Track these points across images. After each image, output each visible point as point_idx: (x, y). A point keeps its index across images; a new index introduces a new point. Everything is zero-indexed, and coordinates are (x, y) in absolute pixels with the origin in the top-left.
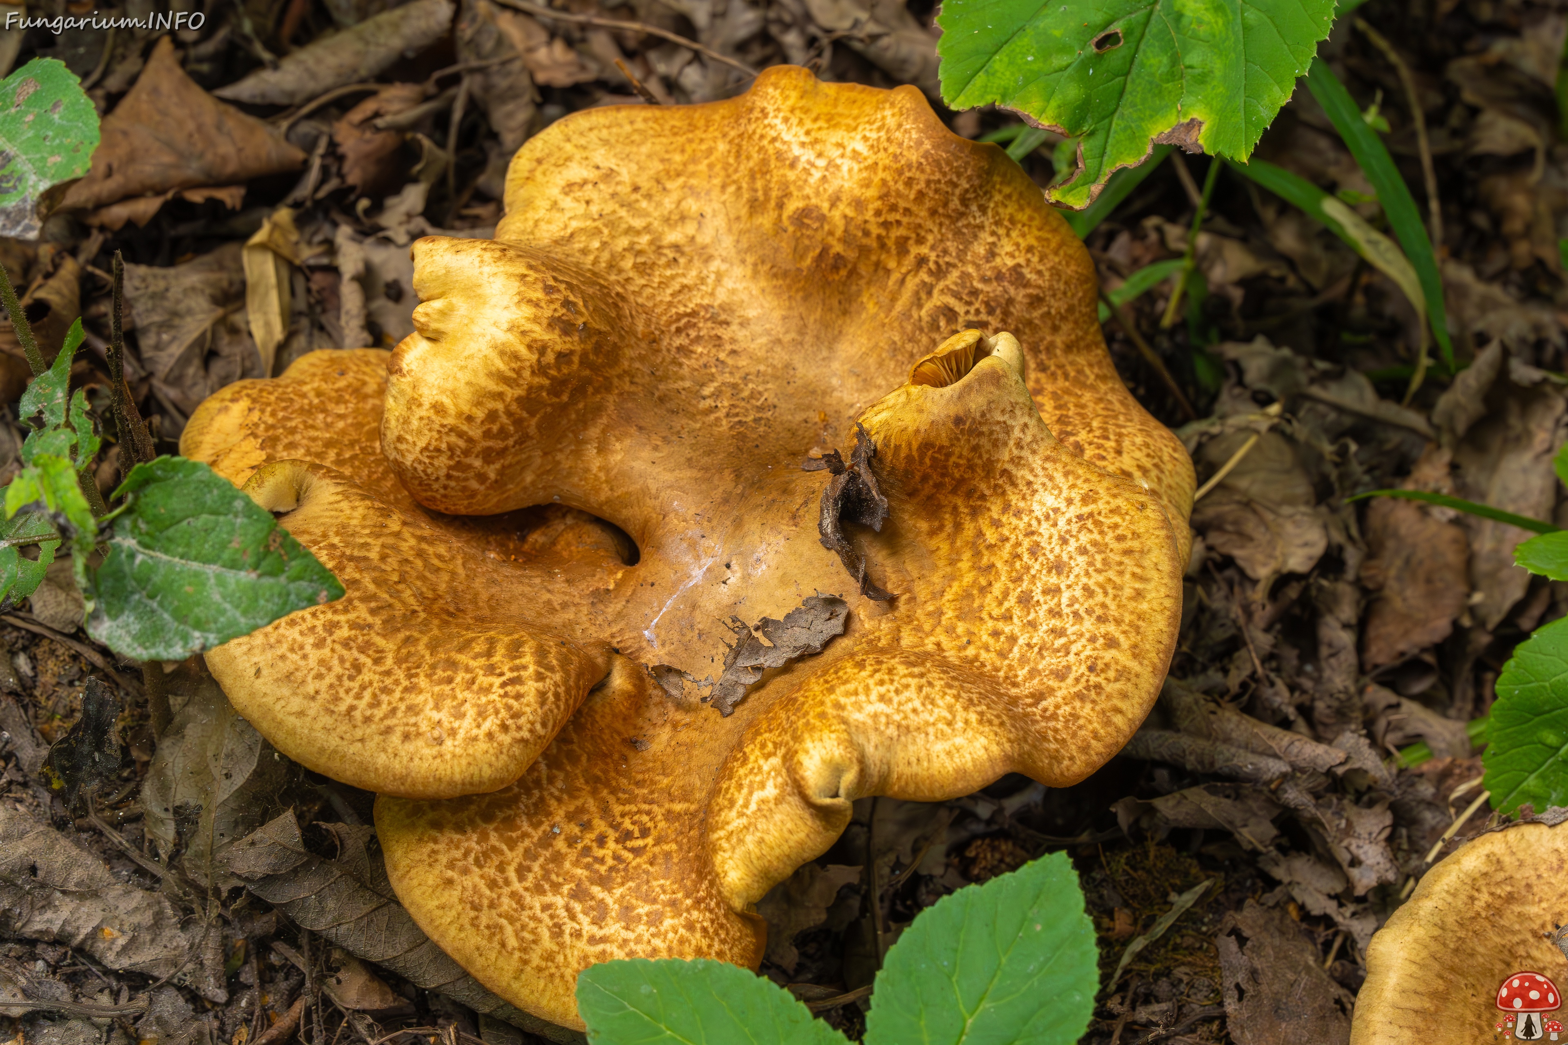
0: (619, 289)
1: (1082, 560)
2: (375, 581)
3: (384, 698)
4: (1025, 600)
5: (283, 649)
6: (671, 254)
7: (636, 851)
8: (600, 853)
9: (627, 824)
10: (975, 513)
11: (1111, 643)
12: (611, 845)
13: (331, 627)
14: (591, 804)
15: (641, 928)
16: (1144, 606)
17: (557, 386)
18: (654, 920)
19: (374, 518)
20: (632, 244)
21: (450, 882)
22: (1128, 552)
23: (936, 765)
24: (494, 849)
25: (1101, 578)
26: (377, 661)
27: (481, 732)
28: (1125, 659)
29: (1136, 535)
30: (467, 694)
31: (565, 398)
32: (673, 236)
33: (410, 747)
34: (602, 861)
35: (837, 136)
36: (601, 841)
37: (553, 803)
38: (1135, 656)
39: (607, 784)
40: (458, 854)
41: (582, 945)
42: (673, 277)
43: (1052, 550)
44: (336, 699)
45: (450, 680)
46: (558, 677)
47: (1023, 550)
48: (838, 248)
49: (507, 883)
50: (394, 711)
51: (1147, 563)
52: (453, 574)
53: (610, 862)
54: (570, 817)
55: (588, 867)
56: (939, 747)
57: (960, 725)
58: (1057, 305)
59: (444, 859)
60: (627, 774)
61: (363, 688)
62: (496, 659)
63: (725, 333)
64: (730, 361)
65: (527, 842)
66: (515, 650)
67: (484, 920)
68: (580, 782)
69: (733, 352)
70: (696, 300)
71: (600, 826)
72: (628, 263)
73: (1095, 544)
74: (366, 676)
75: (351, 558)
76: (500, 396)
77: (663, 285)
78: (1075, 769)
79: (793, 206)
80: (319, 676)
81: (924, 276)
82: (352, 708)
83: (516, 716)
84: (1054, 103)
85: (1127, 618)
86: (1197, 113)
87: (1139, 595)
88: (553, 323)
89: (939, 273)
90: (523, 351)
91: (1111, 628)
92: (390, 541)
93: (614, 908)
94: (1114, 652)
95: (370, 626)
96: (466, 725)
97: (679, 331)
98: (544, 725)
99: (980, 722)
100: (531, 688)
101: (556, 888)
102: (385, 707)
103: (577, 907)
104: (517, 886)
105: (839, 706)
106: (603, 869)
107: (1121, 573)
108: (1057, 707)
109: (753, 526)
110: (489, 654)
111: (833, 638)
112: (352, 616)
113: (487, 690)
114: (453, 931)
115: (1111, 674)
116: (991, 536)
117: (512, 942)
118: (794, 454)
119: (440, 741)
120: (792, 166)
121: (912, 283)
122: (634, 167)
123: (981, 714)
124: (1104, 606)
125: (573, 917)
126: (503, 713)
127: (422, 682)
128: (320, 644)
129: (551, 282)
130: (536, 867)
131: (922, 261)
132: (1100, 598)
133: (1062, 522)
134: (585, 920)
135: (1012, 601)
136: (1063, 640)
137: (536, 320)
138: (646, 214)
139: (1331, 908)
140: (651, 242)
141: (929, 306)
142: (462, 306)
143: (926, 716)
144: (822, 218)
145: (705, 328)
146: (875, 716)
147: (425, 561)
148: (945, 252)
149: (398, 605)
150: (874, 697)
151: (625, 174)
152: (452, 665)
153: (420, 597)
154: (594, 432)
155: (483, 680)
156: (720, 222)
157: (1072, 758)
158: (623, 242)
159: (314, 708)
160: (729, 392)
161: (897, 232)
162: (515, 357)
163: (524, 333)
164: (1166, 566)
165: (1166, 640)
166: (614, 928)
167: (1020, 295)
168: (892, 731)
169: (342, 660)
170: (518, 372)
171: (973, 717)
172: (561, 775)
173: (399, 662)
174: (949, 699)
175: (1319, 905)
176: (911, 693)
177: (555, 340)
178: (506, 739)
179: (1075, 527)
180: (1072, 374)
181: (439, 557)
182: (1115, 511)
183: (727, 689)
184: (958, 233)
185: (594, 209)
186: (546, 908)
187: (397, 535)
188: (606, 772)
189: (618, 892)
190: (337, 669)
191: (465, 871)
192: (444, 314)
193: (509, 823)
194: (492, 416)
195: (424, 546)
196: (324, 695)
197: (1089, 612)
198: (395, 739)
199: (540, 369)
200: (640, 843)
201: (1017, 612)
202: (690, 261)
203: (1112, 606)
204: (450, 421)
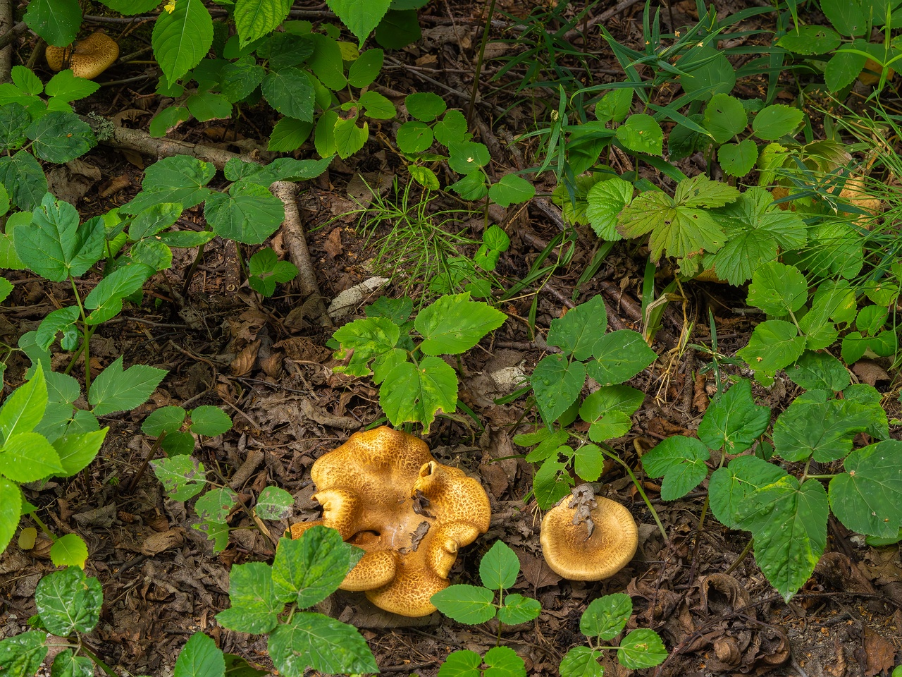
1: (467, 494)
3: (366, 573)
6: (353, 477)
7: (418, 580)
8: (411, 583)
9: (411, 577)
10: (443, 495)
12: (412, 581)
14: (405, 576)
16: (481, 497)
18: (428, 590)
20: (346, 478)
21: (389, 600)
22: (474, 489)
23: (467, 537)
24: (395, 591)
25: (472, 495)
26: (360, 568)
27: (386, 570)
28: (483, 507)
30: (380, 565)
35: (374, 441)
37: (399, 579)
38: (485, 506)
40: (388, 595)
42: (356, 481)
43: (461, 494)
45: (375, 564)
47: (456, 497)
48: (384, 462)
50: (369, 574)
51: (477, 489)
53: (414, 584)
54: (403, 580)
55: (411, 587)
56: (466, 534)
57: (467, 529)
58: (425, 454)
59: (386, 597)
63: (371, 487)
64: (375, 491)
66: (381, 554)
68: (401, 574)
69: (375, 489)
70: (363, 483)
72: (348, 482)
73: (467, 490)
76: (347, 515)
77: (356, 483)
79: (372, 458)
81: (402, 459)
82: (362, 577)
83: (390, 565)
84: (414, 417)
85: (479, 500)
86: (439, 407)
87: (479, 495)
88: (350, 497)
91: (478, 503)
93: (420, 591)
94: (481, 507)
96: (383, 570)
97: (364, 490)
101: (408, 593)
103: (413, 594)
104: (401, 595)
105: (446, 535)
106: (414, 586)
108: (477, 520)
109: (400, 517)
110: (379, 557)
111: (428, 529)
113: (383, 563)
115: (482, 510)
116: (448, 497)
117: (406, 606)
119: (380, 575)
120: (368, 450)
121: (400, 462)
125: (414, 596)
126: (388, 565)
127: (370, 567)
130: (403, 591)
131: (400, 457)
132: (473, 499)
133: (460, 489)
134: (416, 596)
135: (458, 506)
136: (471, 509)
137: (347, 498)
138: (344, 472)
139: (521, 543)
140: (349, 477)
141: (405, 465)
142: (332, 502)
143: (461, 530)
144: (379, 458)
145: (367, 487)
146: (453, 534)
148: (404, 453)
150: (451, 531)
151: (335, 466)
152: (374, 562)
155: (381, 562)
156: (358, 467)
157: (484, 527)
160: (379, 497)
161: (394, 454)
162: (347, 506)
163: (346, 501)
164: (481, 488)
165: (487, 501)
166: (421, 595)
167: (419, 455)
168: (457, 535)
170: (348, 509)
171: (468, 527)
173: (363, 566)
174: (463, 526)
175: (518, 543)
176: (456, 528)
177: (352, 500)
178: (390, 570)
179: (463, 489)
182: (468, 483)
183: (414, 547)
184: (404, 449)
185: (336, 475)
186: (408, 597)
189: (418, 588)
191: (391, 597)
192: (329, 505)
193: (395, 586)
194: (347, 519)
197: (473, 502)
198: (372, 579)
200: (417, 578)
201: (460, 508)
202: (357, 477)
203: (476, 499)
204: (340, 523)
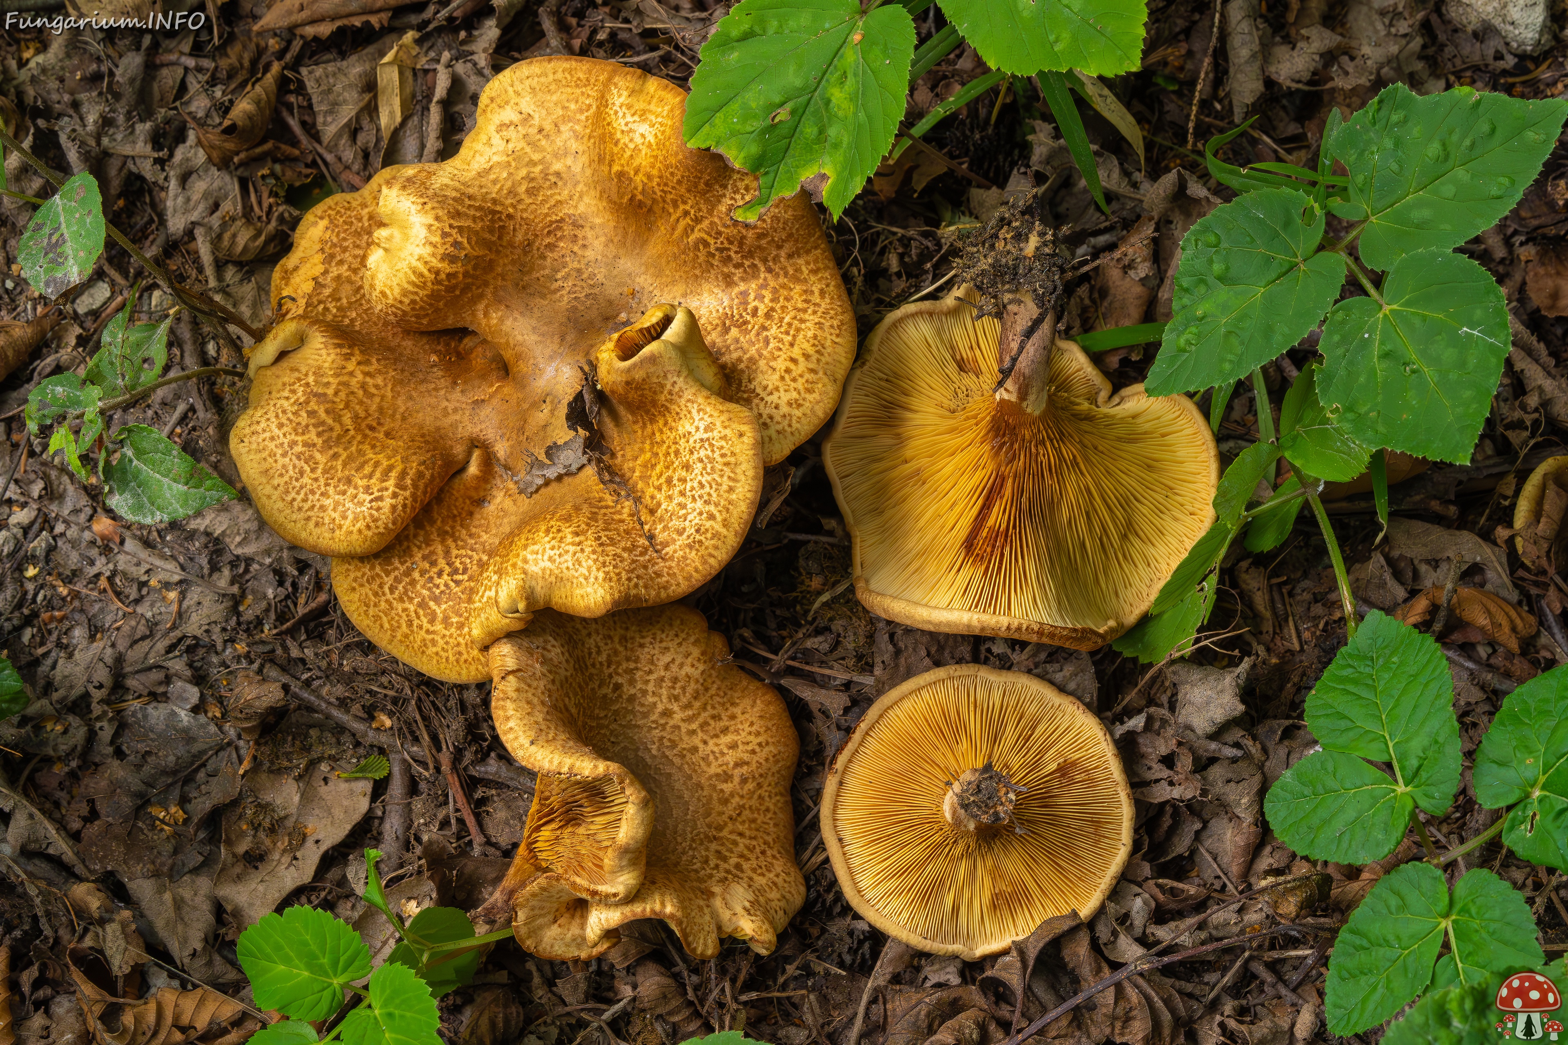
0: (511, 210)
1: (700, 465)
2: (327, 412)
3: (310, 497)
4: (669, 481)
5: (265, 454)
6: (553, 179)
7: (458, 582)
8: (437, 581)
9: (457, 564)
11: (711, 517)
12: (445, 577)
13: (293, 444)
14: (439, 549)
15: (453, 630)
16: (734, 497)
17: (450, 289)
18: (460, 626)
19: (340, 362)
20: (529, 173)
21: (354, 589)
22: (727, 464)
23: (575, 601)
24: (378, 575)
25: (709, 478)
26: (313, 470)
27: (355, 529)
28: (718, 527)
29: (733, 454)
30: (350, 505)
31: (458, 292)
32: (557, 166)
33: (318, 531)
34: (438, 587)
36: (440, 574)
37: (415, 549)
38: (724, 526)
39: (453, 536)
40: (359, 574)
41: (423, 633)
42: (552, 196)
43: (685, 456)
44: (287, 492)
45: (344, 493)
46: (408, 493)
47: (672, 450)
48: (640, 197)
49: (384, 594)
50: (313, 506)
51: (738, 471)
52: (383, 397)
53: (442, 588)
54: (424, 558)
55: (429, 589)
57: (592, 580)
58: (779, 235)
59: (352, 575)
60: (467, 528)
61: (301, 487)
62: (373, 481)
63: (580, 233)
64: (580, 252)
65: (396, 573)
67: (371, 612)
68: (434, 536)
69: (584, 246)
70: (566, 210)
71: (442, 563)
72: (522, 189)
73: (708, 457)
74: (305, 480)
75: (316, 395)
76: (416, 293)
77: (544, 202)
78: (680, 590)
79: (617, 167)
80: (281, 475)
81: (688, 220)
82: (294, 500)
83: (375, 520)
84: (742, 155)
85: (723, 503)
86: (827, 170)
87: (731, 489)
88: (445, 257)
89: (698, 220)
90: (426, 273)
91: (712, 508)
92: (345, 378)
93: (440, 616)
94: (711, 523)
95: (314, 445)
97: (549, 233)
98: (394, 523)
99: (604, 580)
100: (387, 503)
101: (411, 599)
102: (309, 503)
103: (421, 612)
104: (389, 596)
105: (525, 561)
106: (437, 592)
107: (722, 476)
108: (675, 551)
110: (370, 476)
111: (583, 466)
112: (306, 437)
113: (361, 504)
114: (355, 615)
115: (709, 535)
116: (658, 437)
117: (386, 626)
118: (607, 319)
119: (333, 530)
120: (616, 144)
121: (682, 224)
122: (544, 112)
123: (607, 573)
124: (709, 494)
125: (418, 617)
126: (368, 519)
127: (331, 490)
128: (284, 455)
129: (447, 230)
130: (400, 587)
131: (686, 213)
132: (707, 489)
133: (691, 441)
134: (425, 620)
135: (662, 480)
136: (684, 511)
137: (434, 255)
138: (543, 150)
140: (541, 172)
141: (692, 238)
142: (397, 236)
143: (573, 572)
144: (631, 180)
145: (568, 230)
146: (544, 570)
147: (365, 391)
148: (700, 210)
149: (337, 427)
150: (546, 557)
151: (537, 118)
152: (349, 481)
153: (356, 418)
154: (481, 306)
155: (362, 496)
157: (678, 585)
158: (523, 172)
159: (276, 494)
160: (575, 274)
161: (669, 197)
162: (421, 275)
163: (426, 263)
164: (751, 473)
165: (745, 516)
166: (439, 627)
168: (553, 579)
169: (294, 467)
170: (424, 283)
171: (601, 575)
172: (422, 533)
173: (325, 472)
174: (590, 562)
176: (568, 557)
177: (445, 267)
178: (370, 533)
179: (698, 446)
180: (791, 272)
181: (377, 387)
182: (724, 438)
183: (527, 484)
184: (707, 201)
185: (511, 146)
186: (405, 610)
187: (351, 374)
188: (453, 527)
189: (444, 606)
190: (291, 473)
191: (362, 585)
192: (388, 240)
194: (413, 302)
195: (368, 379)
196: (281, 488)
197: (701, 497)
198: (311, 524)
199: (437, 282)
200: (459, 577)
201: (664, 487)
202: (565, 184)
203: (714, 495)
204: (390, 301)
